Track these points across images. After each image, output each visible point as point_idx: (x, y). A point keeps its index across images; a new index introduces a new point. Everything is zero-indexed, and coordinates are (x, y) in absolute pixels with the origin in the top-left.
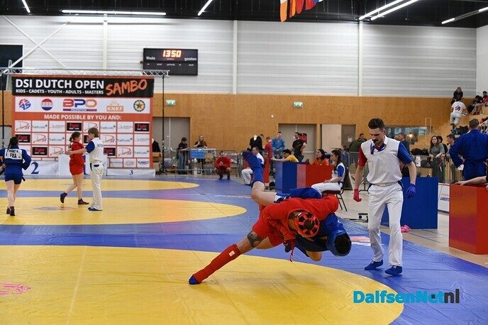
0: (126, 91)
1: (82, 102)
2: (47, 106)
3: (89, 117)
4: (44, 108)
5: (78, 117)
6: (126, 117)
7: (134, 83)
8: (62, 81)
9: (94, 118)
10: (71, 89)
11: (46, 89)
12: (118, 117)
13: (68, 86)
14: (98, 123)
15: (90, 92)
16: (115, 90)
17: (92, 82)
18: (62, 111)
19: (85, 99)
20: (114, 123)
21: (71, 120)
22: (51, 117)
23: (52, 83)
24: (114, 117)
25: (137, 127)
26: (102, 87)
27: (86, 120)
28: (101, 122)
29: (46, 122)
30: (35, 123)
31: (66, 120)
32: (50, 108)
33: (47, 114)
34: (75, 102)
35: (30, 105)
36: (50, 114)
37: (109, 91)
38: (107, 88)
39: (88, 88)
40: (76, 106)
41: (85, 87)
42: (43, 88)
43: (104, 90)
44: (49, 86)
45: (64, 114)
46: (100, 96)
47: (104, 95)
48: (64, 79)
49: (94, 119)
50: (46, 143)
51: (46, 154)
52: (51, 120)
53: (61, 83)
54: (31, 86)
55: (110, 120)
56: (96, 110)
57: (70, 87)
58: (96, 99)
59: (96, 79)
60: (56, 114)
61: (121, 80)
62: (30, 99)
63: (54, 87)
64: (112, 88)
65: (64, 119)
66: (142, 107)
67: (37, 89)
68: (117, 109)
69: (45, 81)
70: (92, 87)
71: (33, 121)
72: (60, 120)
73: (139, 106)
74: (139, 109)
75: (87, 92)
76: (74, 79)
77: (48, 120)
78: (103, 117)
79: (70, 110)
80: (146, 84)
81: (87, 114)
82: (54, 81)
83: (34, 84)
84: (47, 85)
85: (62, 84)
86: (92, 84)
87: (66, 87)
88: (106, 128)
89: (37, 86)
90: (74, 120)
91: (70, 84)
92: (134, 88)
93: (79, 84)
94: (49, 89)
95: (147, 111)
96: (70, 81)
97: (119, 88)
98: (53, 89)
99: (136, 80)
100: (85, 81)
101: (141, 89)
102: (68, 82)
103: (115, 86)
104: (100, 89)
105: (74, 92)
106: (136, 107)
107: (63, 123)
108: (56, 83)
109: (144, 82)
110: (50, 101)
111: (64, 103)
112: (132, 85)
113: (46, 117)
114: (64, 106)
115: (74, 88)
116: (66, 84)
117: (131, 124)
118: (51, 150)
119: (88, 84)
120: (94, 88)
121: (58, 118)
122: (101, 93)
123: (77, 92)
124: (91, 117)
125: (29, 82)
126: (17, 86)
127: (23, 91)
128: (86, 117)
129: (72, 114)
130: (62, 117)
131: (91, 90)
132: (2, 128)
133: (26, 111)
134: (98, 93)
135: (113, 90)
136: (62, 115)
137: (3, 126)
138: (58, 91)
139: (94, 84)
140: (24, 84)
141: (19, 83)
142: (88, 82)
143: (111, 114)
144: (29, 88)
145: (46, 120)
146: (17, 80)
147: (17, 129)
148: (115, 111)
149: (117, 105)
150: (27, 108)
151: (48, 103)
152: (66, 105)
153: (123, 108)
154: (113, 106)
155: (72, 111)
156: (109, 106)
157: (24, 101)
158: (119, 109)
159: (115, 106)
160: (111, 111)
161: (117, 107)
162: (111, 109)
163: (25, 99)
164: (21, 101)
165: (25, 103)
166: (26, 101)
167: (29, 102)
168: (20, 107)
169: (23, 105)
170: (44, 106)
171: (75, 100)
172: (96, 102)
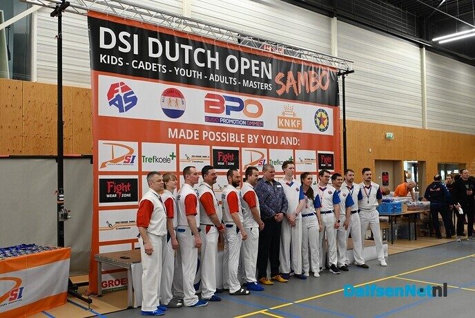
0: (304, 89)
1: (237, 105)
2: (173, 107)
3: (250, 138)
5: (232, 137)
8: (203, 51)
9: (259, 140)
10: (218, 73)
11: (170, 65)
12: (296, 141)
13: (213, 64)
14: (264, 151)
15: (251, 84)
16: (288, 85)
17: (254, 62)
18: (203, 122)
19: (244, 98)
20: (290, 152)
21: (221, 144)
22: (182, 133)
23: (182, 51)
24: (290, 141)
25: (321, 161)
26: (270, 77)
27: (246, 145)
28: (271, 150)
29: (173, 148)
30: (150, 149)
31: (210, 143)
32: (180, 113)
33: (174, 126)
35: (134, 100)
36: (179, 126)
37: (279, 87)
38: (277, 80)
40: (228, 113)
41: (243, 73)
42: (163, 59)
43: (273, 82)
44: (177, 57)
45: (208, 129)
47: (274, 94)
48: (205, 46)
49: (260, 144)
52: (183, 141)
53: (200, 53)
54: (136, 52)
55: (283, 147)
56: (261, 124)
57: (217, 67)
58: (264, 101)
59: (259, 58)
60: (194, 127)
62: (138, 86)
64: (284, 81)
65: (207, 142)
66: (325, 123)
67: (152, 60)
68: (293, 124)
69: (167, 43)
70: (254, 74)
71: (143, 144)
72: (200, 142)
73: (321, 120)
74: (322, 127)
75: (246, 83)
76: (223, 50)
77: (178, 142)
78: (272, 140)
79: (217, 120)
80: (328, 80)
81: (246, 132)
82: (187, 48)
83: (143, 46)
84: (173, 54)
85: (202, 58)
86: (254, 68)
87: (209, 66)
88: (278, 162)
89: (151, 54)
91: (217, 60)
92: (314, 84)
93: (233, 64)
94: (177, 64)
96: (217, 54)
97: (294, 83)
98: (186, 66)
100: (243, 60)
101: (322, 87)
102: (213, 55)
103: (288, 78)
104: (266, 80)
105: (225, 80)
106: (318, 122)
108: (191, 53)
109: (325, 77)
110: (179, 95)
111: (207, 104)
112: (312, 80)
113: (172, 134)
115: (223, 70)
116: (210, 59)
117: (312, 154)
119: (247, 67)
120: (258, 75)
121: (195, 138)
122: (268, 87)
123: (228, 80)
124: (253, 138)
125: (131, 40)
126: (102, 45)
127: (118, 62)
128: (246, 139)
129: (221, 129)
130: (204, 136)
131: (255, 79)
132: (54, 165)
133: (125, 115)
134: (264, 87)
135: (285, 84)
136: (204, 132)
137: (60, 158)
138: (195, 72)
139: (258, 68)
140: (119, 43)
141: (108, 39)
142: (248, 62)
143: (286, 135)
144: (131, 56)
145: (171, 141)
146: (102, 30)
147: (104, 165)
148: (290, 128)
149: (292, 116)
150: (128, 108)
151: (174, 98)
152: (210, 107)
153: (301, 123)
154: (287, 118)
155: (222, 122)
156: (281, 118)
157: (119, 88)
158: (296, 123)
159: (290, 119)
160: (284, 128)
161: (294, 119)
162: (283, 122)
163: (122, 83)
164: (113, 88)
165: (122, 95)
166: (125, 88)
167: (132, 93)
168: (111, 103)
169: (119, 97)
170: (166, 107)
171: (227, 99)
172: (260, 107)
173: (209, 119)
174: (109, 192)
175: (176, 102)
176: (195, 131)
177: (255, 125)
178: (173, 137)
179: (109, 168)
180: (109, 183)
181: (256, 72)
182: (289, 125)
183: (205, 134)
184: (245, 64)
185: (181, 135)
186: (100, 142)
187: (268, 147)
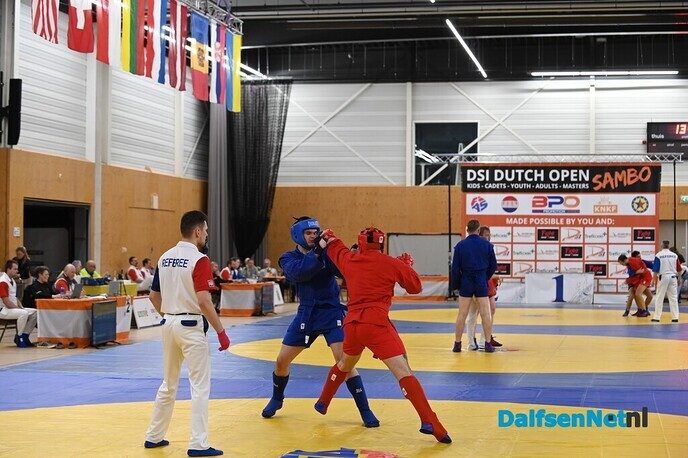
0: (621, 183)
1: (558, 200)
2: (510, 206)
3: (568, 221)
4: (506, 210)
5: (553, 221)
6: (621, 221)
8: (531, 171)
9: (576, 222)
10: (543, 183)
11: (508, 183)
12: (610, 221)
13: (539, 178)
14: (581, 229)
15: (570, 186)
16: (605, 182)
17: (572, 171)
18: (531, 213)
19: (563, 196)
20: (605, 229)
21: (543, 225)
22: (515, 221)
23: (516, 174)
24: (603, 221)
25: (637, 235)
26: (587, 179)
27: (565, 225)
28: (586, 229)
29: (509, 229)
30: (494, 230)
31: (536, 226)
32: (514, 209)
33: (509, 217)
34: (549, 200)
35: (486, 205)
36: (514, 217)
37: (597, 185)
38: (594, 180)
39: (568, 180)
40: (550, 206)
41: (563, 180)
42: (504, 181)
43: (590, 182)
44: (513, 178)
45: (534, 217)
46: (585, 191)
47: (590, 190)
48: (533, 168)
49: (576, 224)
50: (509, 257)
51: (508, 273)
52: (516, 225)
53: (529, 173)
54: (487, 179)
55: (598, 225)
56: (578, 211)
57: (542, 179)
58: (580, 196)
59: (578, 168)
60: (523, 217)
61: (613, 169)
62: (487, 197)
63: (520, 179)
64: (601, 180)
65: (533, 225)
66: (644, 206)
67: (496, 182)
68: (608, 209)
69: (507, 171)
70: (572, 179)
72: (528, 225)
73: (640, 205)
74: (640, 209)
75: (565, 186)
76: (547, 168)
77: (512, 226)
78: (588, 221)
79: (542, 211)
80: (650, 173)
81: (565, 217)
82: (520, 172)
83: (492, 175)
84: (510, 176)
85: (531, 175)
86: (573, 175)
87: (536, 179)
88: (593, 236)
89: (496, 179)
90: (548, 225)
91: (542, 175)
92: (632, 179)
93: (554, 175)
94: (513, 182)
95: (651, 211)
96: (542, 171)
97: (611, 180)
98: (519, 182)
99: (633, 167)
100: (563, 171)
101: (642, 179)
102: (539, 172)
103: (605, 177)
104: (583, 181)
105: (548, 186)
106: (636, 206)
107: (532, 230)
108: (523, 174)
109: (646, 171)
110: (514, 199)
111: (534, 202)
112: (630, 176)
113: (508, 221)
114: (534, 205)
115: (547, 180)
116: (536, 175)
117: (628, 230)
118: (516, 268)
119: (567, 175)
120: (576, 180)
121: (525, 223)
122: (586, 187)
123: (551, 186)
124: (571, 221)
125: (484, 174)
126: (469, 179)
127: (477, 186)
128: (565, 222)
129: (544, 217)
130: (531, 222)
131: (572, 183)
132: (448, 237)
133: (481, 213)
134: (582, 187)
135: (602, 182)
136: (531, 219)
137: (450, 234)
138: (525, 185)
139: (576, 175)
140: (478, 176)
141: (472, 175)
142: (568, 172)
143: (600, 217)
144: (484, 182)
145: (508, 225)
146: (469, 171)
148: (606, 212)
149: (608, 204)
150: (482, 210)
152: (536, 204)
153: (617, 208)
154: (603, 206)
155: (545, 213)
156: (597, 206)
157: (478, 200)
158: (611, 209)
159: (606, 206)
160: (599, 213)
161: (609, 206)
162: (599, 209)
163: (479, 197)
164: (474, 200)
165: (479, 203)
166: (481, 199)
167: (485, 201)
168: (473, 208)
169: (477, 205)
170: (506, 206)
171: (549, 197)
172: (578, 200)
173: (534, 211)
175: (512, 203)
176: (525, 219)
177: (573, 213)
178: (509, 223)
181: (574, 177)
182: (604, 210)
184: (565, 174)
187: (584, 226)
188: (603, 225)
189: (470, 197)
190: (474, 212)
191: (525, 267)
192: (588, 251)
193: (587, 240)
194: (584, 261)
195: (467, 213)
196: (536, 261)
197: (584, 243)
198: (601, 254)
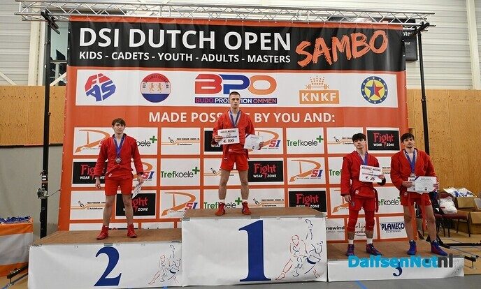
0: (342, 55)
1: (241, 82)
2: (156, 91)
4: (147, 97)
7: (359, 39)
8: (194, 32)
9: (272, 118)
10: (213, 52)
11: (153, 52)
12: (328, 117)
13: (207, 44)
14: (279, 131)
15: (260, 59)
16: (317, 53)
17: (263, 35)
19: (249, 75)
20: (319, 131)
22: (165, 117)
23: (168, 37)
24: (317, 117)
26: (287, 47)
28: (288, 130)
29: (154, 131)
31: (202, 126)
32: (164, 96)
33: (155, 110)
34: (225, 82)
35: (113, 89)
36: (162, 110)
37: (305, 57)
38: (300, 50)
39: (255, 48)
40: (226, 92)
41: (247, 48)
42: (146, 47)
43: (293, 52)
44: (162, 43)
45: (199, 110)
46: (283, 67)
47: (294, 67)
48: (198, 27)
49: (272, 123)
50: (153, 182)
51: (151, 212)
52: (167, 124)
53: (189, 37)
54: (116, 44)
55: (309, 125)
56: (274, 101)
57: (213, 47)
58: (275, 75)
59: (273, 30)
61: (330, 32)
62: (115, 75)
63: (174, 45)
64: (311, 49)
65: (197, 124)
66: (382, 92)
67: (133, 50)
68: (324, 97)
70: (263, 48)
72: (189, 124)
73: (374, 90)
74: (375, 98)
75: (251, 59)
76: (220, 29)
77: (159, 125)
78: (291, 117)
79: (212, 100)
80: (386, 40)
83: (124, 38)
84: (156, 40)
85: (193, 39)
86: (263, 41)
87: (201, 46)
88: (300, 143)
89: (132, 44)
91: (212, 40)
92: (360, 48)
93: (233, 41)
94: (161, 50)
95: (391, 102)
96: (212, 33)
97: (326, 50)
98: (172, 51)
99: (362, 31)
100: (247, 34)
101: (375, 50)
102: (207, 35)
103: (317, 46)
104: (281, 51)
105: (223, 58)
106: (368, 92)
107: (196, 133)
109: (380, 37)
110: (165, 80)
111: (198, 87)
112: (356, 44)
113: (153, 117)
114: (198, 90)
115: (220, 49)
116: (202, 39)
118: (165, 202)
119: (255, 40)
120: (269, 48)
121: (182, 121)
122: (285, 60)
123: (228, 58)
124: (263, 117)
125: (111, 35)
126: (82, 43)
127: (97, 56)
129: (217, 110)
130: (193, 118)
131: (265, 53)
133: (103, 103)
134: (279, 60)
135: (312, 53)
136: (193, 114)
137: (46, 146)
138: (182, 55)
139: (269, 41)
140: (99, 39)
141: (88, 37)
142: (255, 35)
143: (312, 110)
144: (111, 48)
145: (152, 125)
146: (83, 30)
147: (79, 150)
148: (320, 102)
149: (323, 89)
150: (105, 97)
151: (157, 83)
152: (203, 88)
153: (337, 95)
154: (315, 92)
155: (218, 102)
156: (305, 92)
157: (97, 80)
158: (328, 97)
159: (320, 92)
160: (310, 103)
161: (324, 92)
162: (309, 97)
163: (100, 75)
164: (91, 80)
165: (100, 85)
166: (103, 79)
167: (111, 82)
168: (88, 94)
169: (96, 87)
170: (147, 92)
171: (226, 77)
172: (273, 83)
174: (82, 173)
175: (160, 86)
176: (182, 114)
177: (266, 103)
178: (154, 120)
179: (84, 152)
180: (83, 166)
181: (267, 45)
182: (317, 100)
183: (195, 116)
184: (249, 39)
185: (163, 119)
186: (77, 130)
187: (285, 126)
188: (316, 124)
189: (83, 75)
190: (91, 101)
191: (182, 199)
192: (292, 168)
193: (291, 150)
194: (286, 187)
195: (77, 104)
196: (202, 188)
197: (285, 155)
198: (316, 173)
